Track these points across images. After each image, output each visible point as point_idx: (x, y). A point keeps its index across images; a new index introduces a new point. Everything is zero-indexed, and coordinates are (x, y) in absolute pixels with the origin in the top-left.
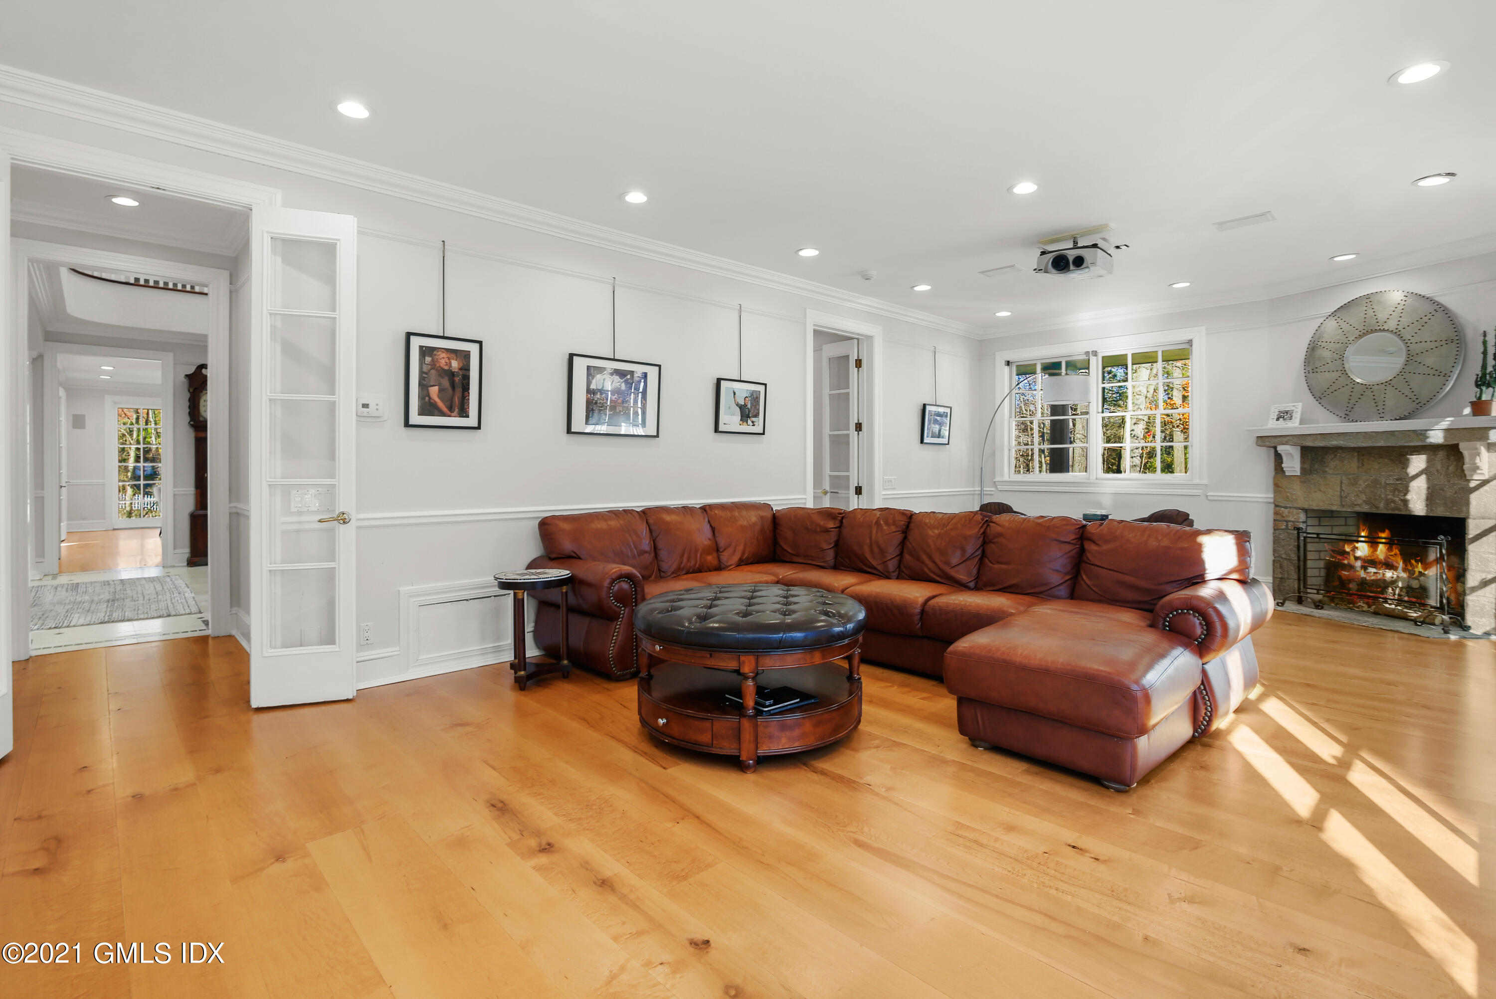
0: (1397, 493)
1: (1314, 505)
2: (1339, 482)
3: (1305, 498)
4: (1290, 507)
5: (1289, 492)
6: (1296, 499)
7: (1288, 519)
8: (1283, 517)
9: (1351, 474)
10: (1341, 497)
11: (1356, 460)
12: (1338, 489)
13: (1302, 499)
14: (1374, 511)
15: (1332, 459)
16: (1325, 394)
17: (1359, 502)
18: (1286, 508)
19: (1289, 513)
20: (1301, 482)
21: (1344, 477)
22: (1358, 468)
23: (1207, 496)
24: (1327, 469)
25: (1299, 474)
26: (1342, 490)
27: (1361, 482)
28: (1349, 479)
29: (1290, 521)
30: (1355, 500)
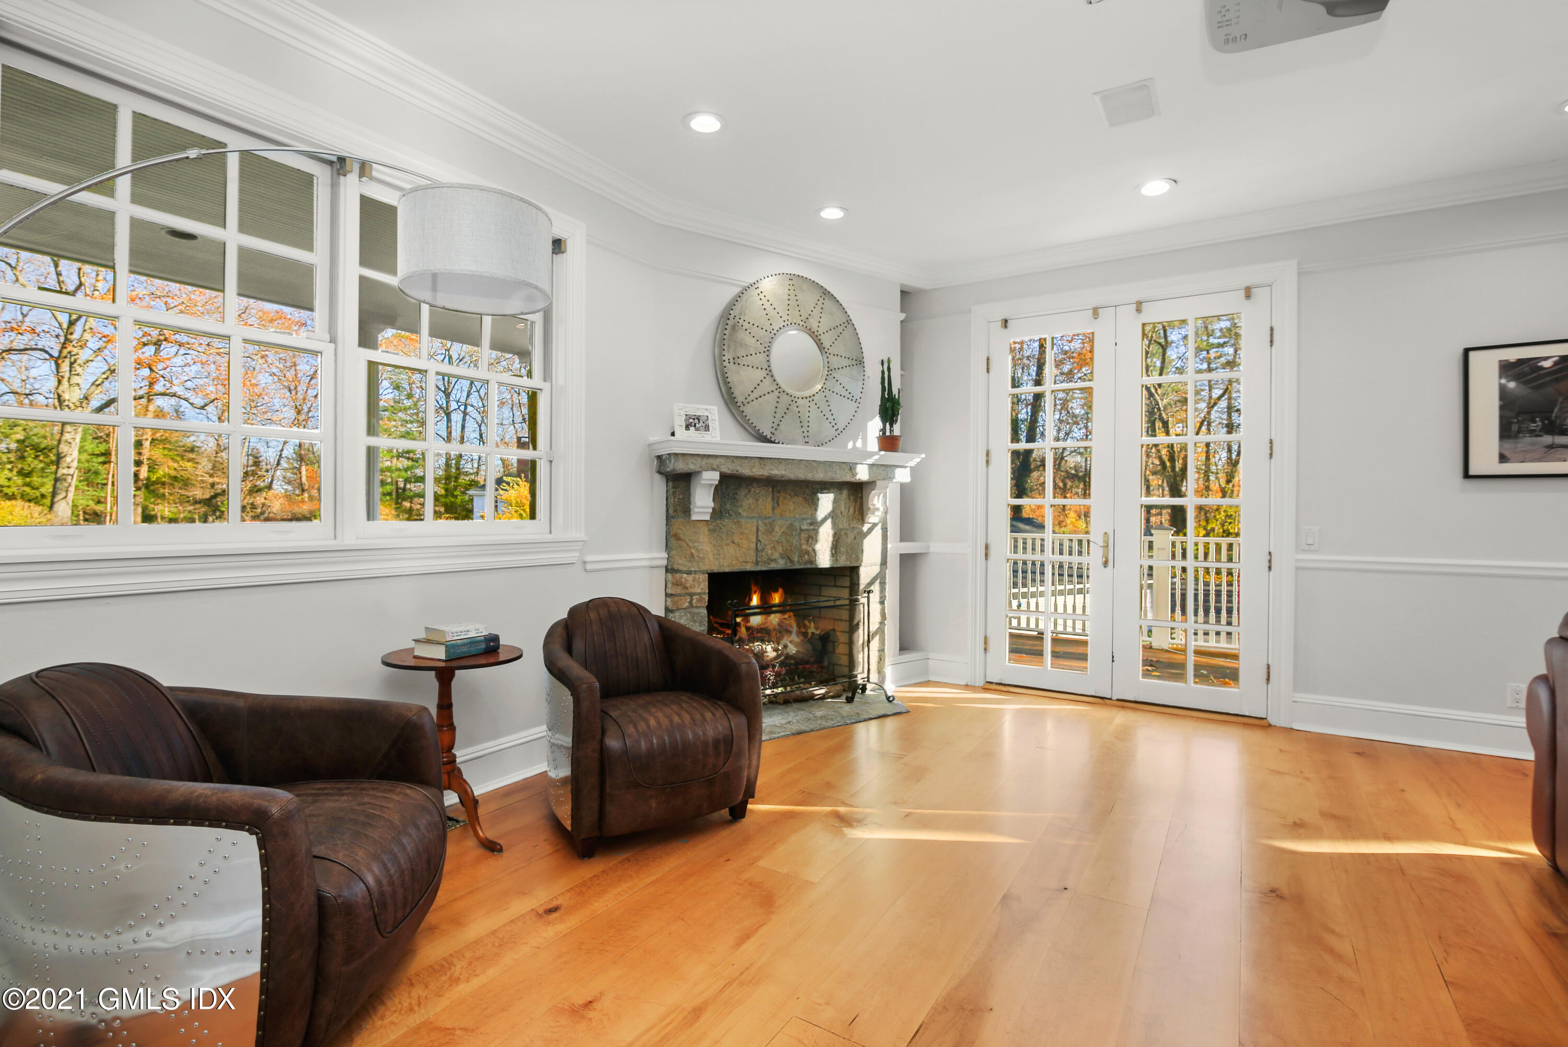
0: (810, 541)
1: (726, 564)
2: (754, 529)
3: (714, 555)
4: (695, 572)
5: (694, 547)
6: (703, 558)
7: (692, 591)
8: (686, 588)
9: (766, 518)
10: (757, 549)
11: (770, 498)
12: (754, 540)
13: (711, 557)
14: (789, 566)
15: (745, 496)
16: (749, 399)
17: (776, 555)
18: (689, 573)
19: (694, 581)
20: (710, 530)
21: (760, 522)
22: (773, 509)
23: (585, 563)
24: (741, 511)
25: (708, 518)
26: (758, 540)
27: (777, 529)
28: (766, 524)
29: (695, 594)
30: (772, 554)
